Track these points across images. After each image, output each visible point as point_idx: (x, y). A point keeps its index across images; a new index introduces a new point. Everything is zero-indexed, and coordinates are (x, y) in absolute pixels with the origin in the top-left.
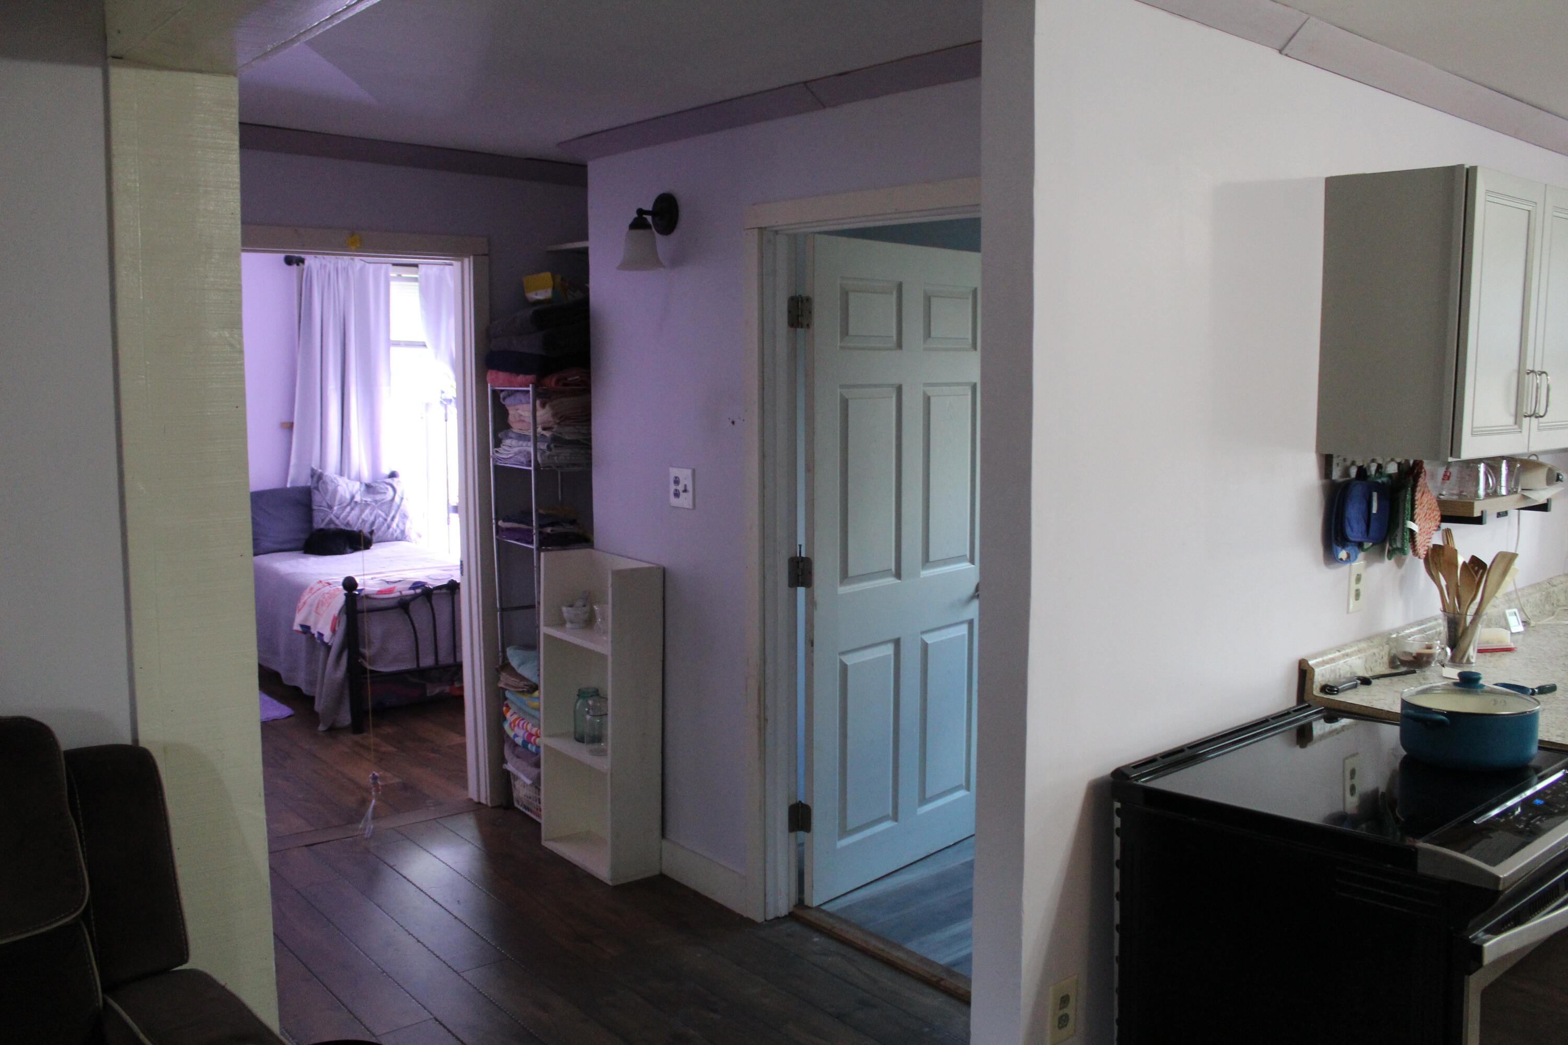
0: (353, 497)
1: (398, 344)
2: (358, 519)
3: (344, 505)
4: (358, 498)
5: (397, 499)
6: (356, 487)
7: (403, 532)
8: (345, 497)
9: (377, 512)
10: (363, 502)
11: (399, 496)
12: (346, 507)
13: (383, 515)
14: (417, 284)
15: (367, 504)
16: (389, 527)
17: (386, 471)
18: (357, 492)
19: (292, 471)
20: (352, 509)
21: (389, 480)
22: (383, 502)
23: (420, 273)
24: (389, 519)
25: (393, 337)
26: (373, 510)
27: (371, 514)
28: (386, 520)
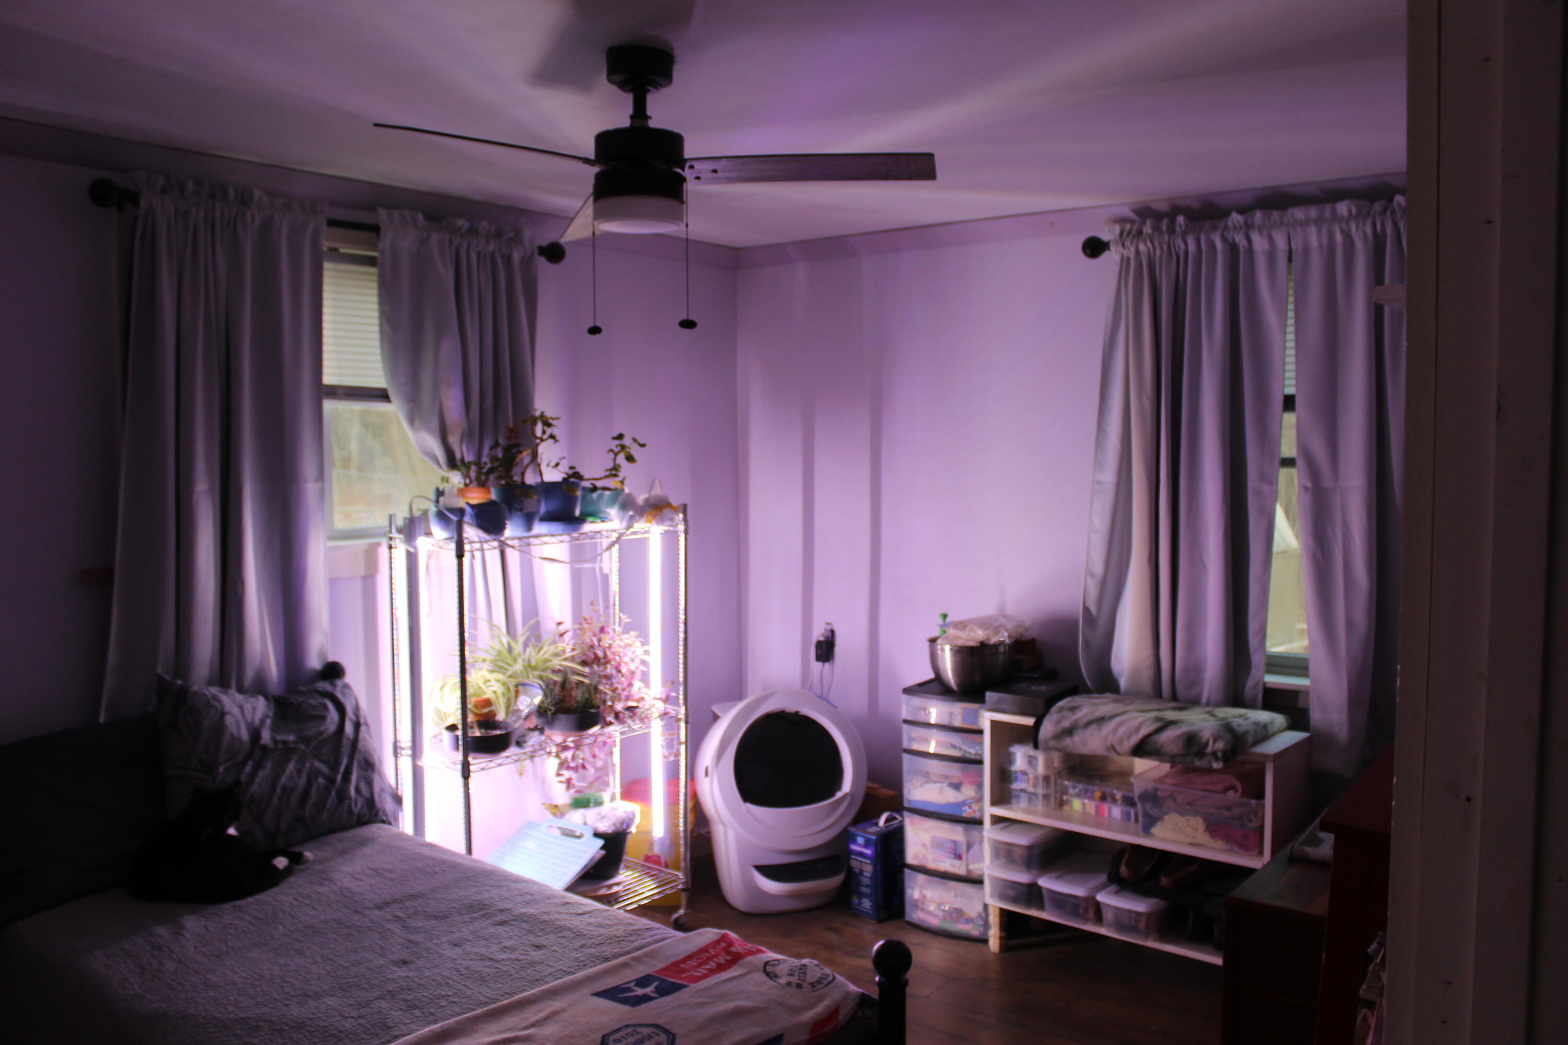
0: (255, 734)
1: (335, 392)
2: (274, 788)
3: (240, 758)
4: (266, 736)
5: (349, 728)
6: (259, 707)
7: (371, 803)
8: (240, 740)
9: (312, 766)
10: (280, 746)
11: (350, 720)
12: (244, 763)
13: (324, 768)
14: (374, 270)
15: (287, 751)
16: (342, 796)
17: (314, 662)
18: (263, 722)
19: (110, 680)
20: (258, 767)
21: (324, 686)
22: (320, 738)
23: (380, 246)
24: (339, 778)
25: (329, 378)
26: (301, 762)
27: (299, 771)
28: (332, 781)
